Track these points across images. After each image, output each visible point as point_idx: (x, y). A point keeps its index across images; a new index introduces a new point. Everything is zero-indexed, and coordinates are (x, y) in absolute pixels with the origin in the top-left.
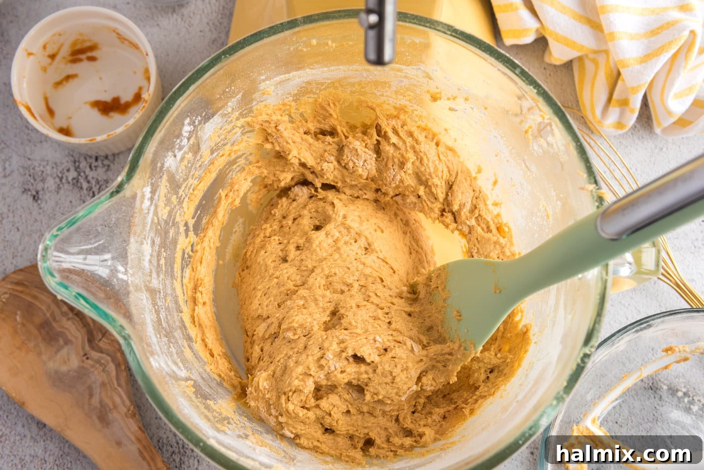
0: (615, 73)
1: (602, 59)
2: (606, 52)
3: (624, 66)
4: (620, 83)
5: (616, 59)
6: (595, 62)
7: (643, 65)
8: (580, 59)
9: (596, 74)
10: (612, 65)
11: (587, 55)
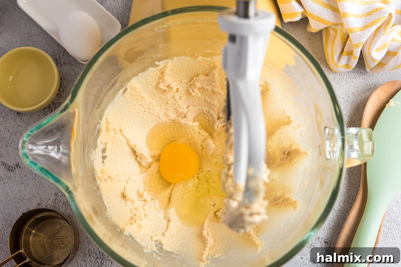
0: (346, 36)
1: (339, 28)
2: (342, 24)
3: (351, 32)
4: (348, 42)
5: (347, 28)
6: (335, 30)
7: (362, 31)
8: (327, 29)
9: (335, 37)
10: (345, 32)
11: (330, 26)
